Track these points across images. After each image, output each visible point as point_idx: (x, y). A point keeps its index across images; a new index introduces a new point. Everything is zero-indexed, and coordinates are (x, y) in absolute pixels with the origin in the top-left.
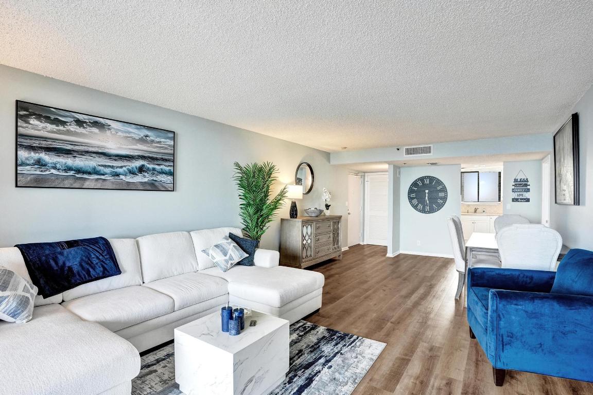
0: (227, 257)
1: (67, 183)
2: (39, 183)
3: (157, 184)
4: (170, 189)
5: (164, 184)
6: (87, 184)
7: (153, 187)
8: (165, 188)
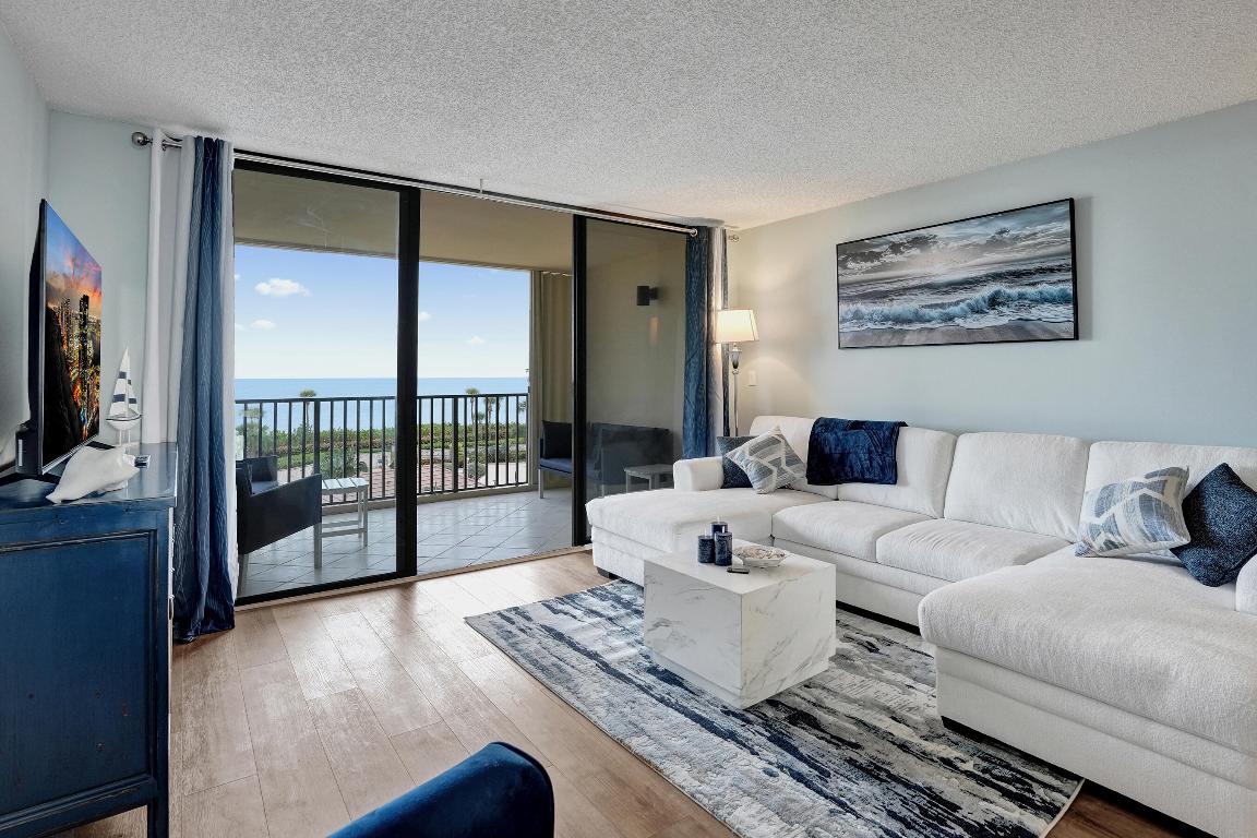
1: (884, 341)
2: (857, 344)
3: (1029, 326)
4: (1066, 336)
5: (1051, 327)
6: (908, 339)
7: (1021, 334)
8: (1051, 333)
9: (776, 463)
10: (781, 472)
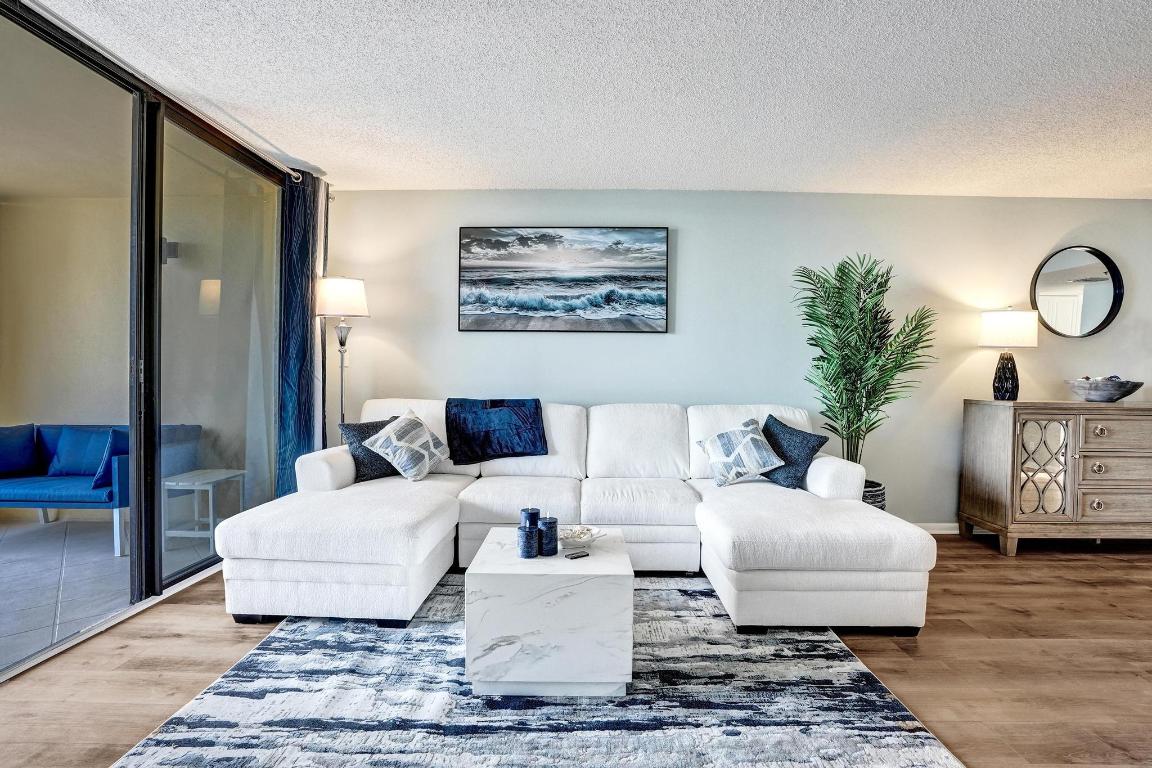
1: (508, 325)
2: (480, 326)
3: (635, 320)
4: (660, 329)
5: (650, 322)
6: (532, 325)
7: (629, 326)
8: (651, 326)
9: (425, 446)
10: (432, 455)
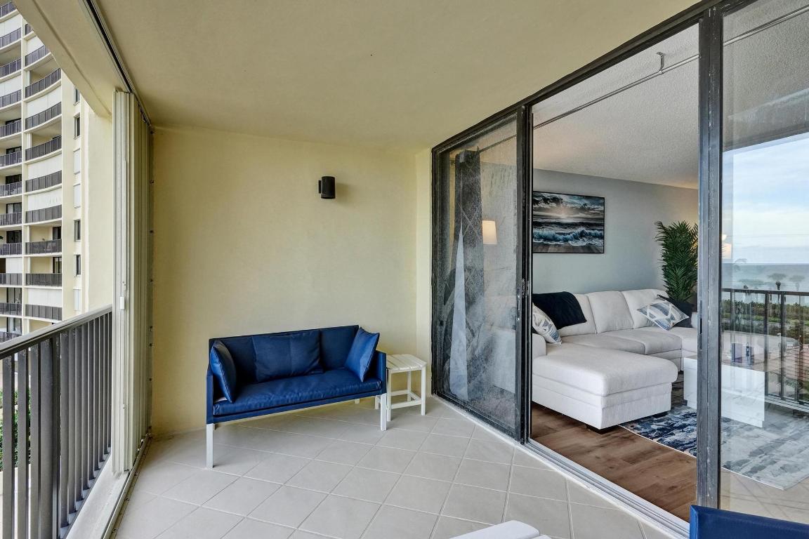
0: (669, 317)
3: (592, 247)
4: (601, 252)
5: (597, 248)
6: (550, 249)
7: (589, 250)
